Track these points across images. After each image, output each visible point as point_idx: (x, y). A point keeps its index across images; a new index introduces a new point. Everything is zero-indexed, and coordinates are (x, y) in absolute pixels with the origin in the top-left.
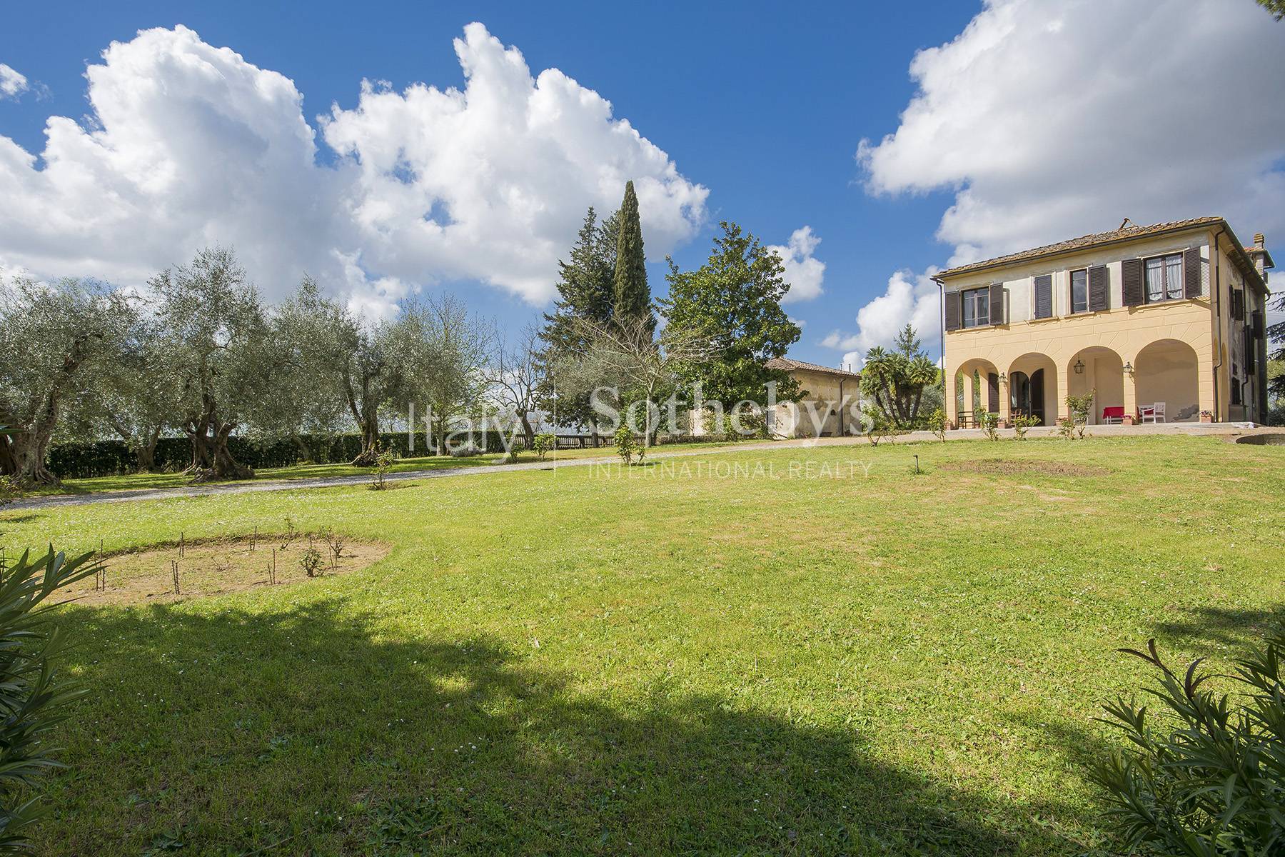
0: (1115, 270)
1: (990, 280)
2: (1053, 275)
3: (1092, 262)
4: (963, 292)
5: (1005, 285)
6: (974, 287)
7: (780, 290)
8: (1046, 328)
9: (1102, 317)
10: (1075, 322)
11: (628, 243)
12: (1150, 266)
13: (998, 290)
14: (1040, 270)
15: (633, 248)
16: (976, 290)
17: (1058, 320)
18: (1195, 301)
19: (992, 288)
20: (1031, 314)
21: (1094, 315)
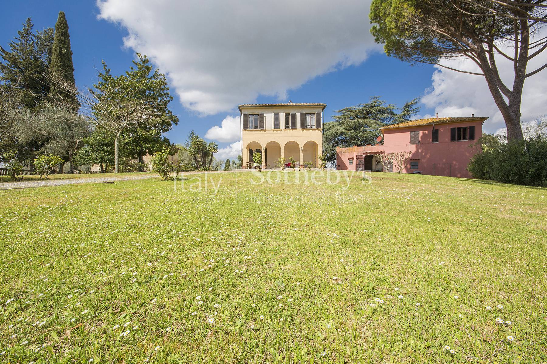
0: (298, 116)
1: (260, 112)
2: (280, 114)
3: (291, 111)
4: (249, 114)
5: (265, 115)
6: (253, 113)
7: (168, 98)
8: (277, 132)
9: (294, 131)
10: (286, 132)
11: (61, 49)
12: (307, 116)
13: (262, 116)
14: (276, 111)
15: (65, 53)
16: (254, 115)
17: (281, 130)
18: (318, 130)
19: (260, 115)
20: (273, 127)
21: (292, 130)
